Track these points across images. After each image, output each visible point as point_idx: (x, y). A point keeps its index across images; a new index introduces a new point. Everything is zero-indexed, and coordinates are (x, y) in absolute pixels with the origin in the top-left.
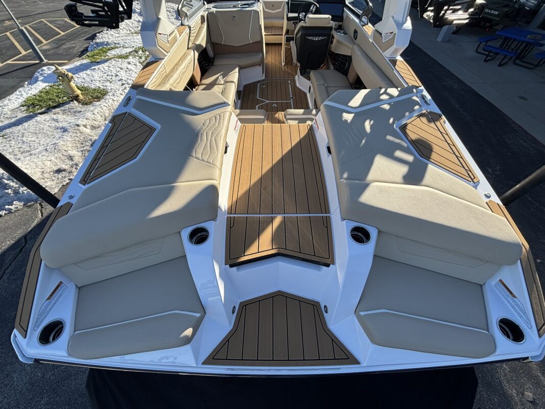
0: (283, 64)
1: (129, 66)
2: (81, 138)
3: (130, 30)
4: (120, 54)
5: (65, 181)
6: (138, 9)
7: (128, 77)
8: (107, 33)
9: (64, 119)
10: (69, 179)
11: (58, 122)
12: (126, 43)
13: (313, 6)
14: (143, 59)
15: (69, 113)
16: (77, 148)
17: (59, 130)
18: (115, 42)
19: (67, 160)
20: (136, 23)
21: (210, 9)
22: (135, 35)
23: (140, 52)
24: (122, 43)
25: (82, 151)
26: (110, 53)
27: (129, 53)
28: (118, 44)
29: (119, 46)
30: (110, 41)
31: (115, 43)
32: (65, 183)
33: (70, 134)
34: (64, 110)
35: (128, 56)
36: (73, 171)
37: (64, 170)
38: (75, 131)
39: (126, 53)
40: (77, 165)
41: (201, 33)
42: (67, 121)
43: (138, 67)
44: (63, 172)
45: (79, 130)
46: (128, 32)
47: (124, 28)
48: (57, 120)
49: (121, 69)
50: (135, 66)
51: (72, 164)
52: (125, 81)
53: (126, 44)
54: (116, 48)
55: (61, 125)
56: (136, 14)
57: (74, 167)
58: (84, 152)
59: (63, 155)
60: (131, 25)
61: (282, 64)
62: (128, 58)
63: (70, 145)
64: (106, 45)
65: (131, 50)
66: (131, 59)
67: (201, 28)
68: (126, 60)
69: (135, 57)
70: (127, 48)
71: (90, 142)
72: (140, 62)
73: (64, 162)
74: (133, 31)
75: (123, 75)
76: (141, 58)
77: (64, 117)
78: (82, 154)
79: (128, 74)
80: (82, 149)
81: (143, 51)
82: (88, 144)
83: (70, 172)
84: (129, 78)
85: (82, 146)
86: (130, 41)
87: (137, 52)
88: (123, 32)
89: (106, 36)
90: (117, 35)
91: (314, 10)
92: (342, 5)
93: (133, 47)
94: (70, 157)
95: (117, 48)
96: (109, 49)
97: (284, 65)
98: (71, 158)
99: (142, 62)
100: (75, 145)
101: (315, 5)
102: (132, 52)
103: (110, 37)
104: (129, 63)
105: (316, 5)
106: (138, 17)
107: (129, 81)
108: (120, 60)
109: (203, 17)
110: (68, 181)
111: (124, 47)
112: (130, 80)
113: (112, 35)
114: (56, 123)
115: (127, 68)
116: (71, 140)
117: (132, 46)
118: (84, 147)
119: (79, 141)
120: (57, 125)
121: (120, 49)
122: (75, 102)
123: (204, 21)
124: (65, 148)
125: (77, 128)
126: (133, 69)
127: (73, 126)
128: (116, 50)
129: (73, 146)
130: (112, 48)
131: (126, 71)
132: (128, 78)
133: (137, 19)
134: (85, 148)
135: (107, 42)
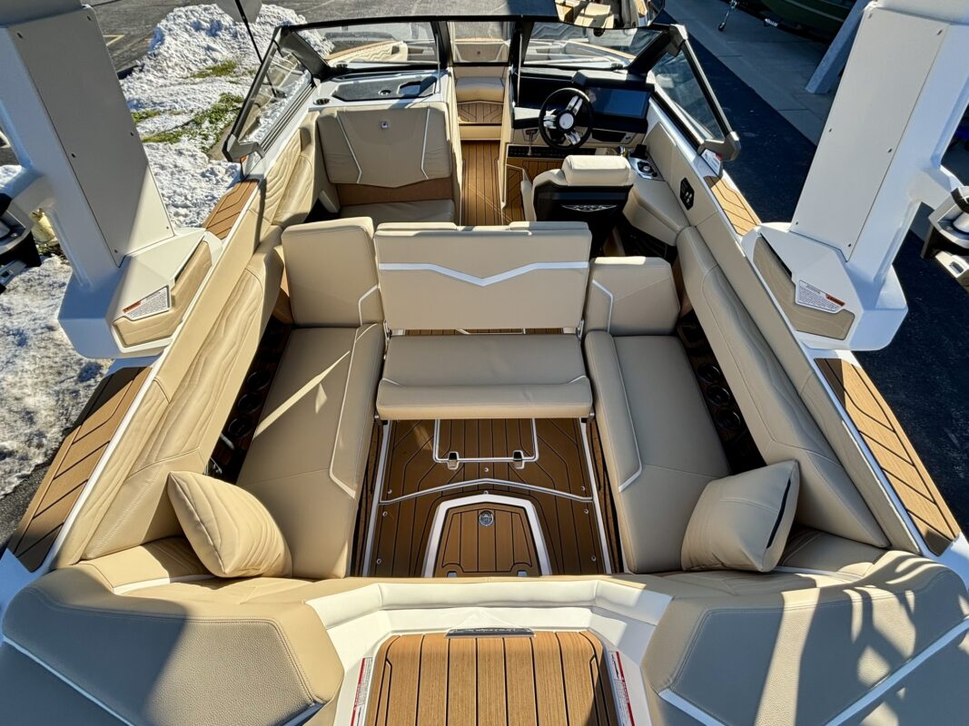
0: (503, 205)
1: (181, 161)
2: (57, 360)
3: (189, 69)
4: (162, 129)
5: (10, 483)
6: (206, 22)
7: (175, 188)
8: (139, 78)
9: (26, 306)
10: (19, 477)
11: (10, 315)
12: (177, 103)
13: (575, 99)
14: (211, 140)
15: (39, 289)
16: (47, 386)
17: (10, 338)
18: (155, 100)
19: (19, 423)
20: (202, 52)
21: (326, 101)
22: (197, 80)
23: (206, 124)
24: (168, 101)
25: (57, 393)
26: (143, 128)
27: (182, 127)
28: (161, 104)
29: (162, 109)
30: (144, 98)
31: (155, 104)
32: (9, 490)
33: (32, 353)
34: (29, 280)
35: (179, 134)
36: (30, 455)
37: (11, 454)
38: (43, 344)
39: (177, 127)
40: (41, 435)
41: (298, 183)
42: (32, 312)
43: (199, 160)
44: (7, 460)
45: (52, 339)
46: (186, 73)
47: (176, 65)
48: (9, 309)
49: (162, 168)
50: (192, 159)
51: (31, 434)
52: (169, 198)
53: (177, 106)
54: (155, 114)
55: (15, 323)
56: (203, 33)
57: (35, 441)
58: (61, 396)
59: (10, 411)
60: (191, 57)
61: (499, 205)
62: (178, 141)
63: (30, 382)
64: (136, 107)
65: (185, 119)
66: (185, 143)
67: (299, 163)
68: (174, 146)
69: (193, 136)
70: (178, 114)
71: (76, 367)
72: (203, 148)
73: (12, 427)
74: (194, 69)
75: (165, 183)
76: (206, 137)
77: (27, 301)
78: (57, 401)
79: (176, 182)
80: (57, 388)
81: (211, 122)
82: (73, 374)
83: (25, 458)
84: (178, 190)
85: (58, 379)
86: (185, 99)
87: (197, 123)
88: (175, 74)
89: (137, 84)
90: (161, 81)
91: (577, 108)
92: (645, 93)
93: (192, 111)
94: (28, 413)
95: (159, 113)
96: (142, 118)
97: (505, 208)
98: (29, 416)
99: (207, 147)
100: (41, 378)
101: (580, 96)
102: (187, 124)
103: (146, 87)
104: (180, 153)
105: (584, 98)
106: (207, 39)
107: (177, 198)
108: (161, 145)
109: (305, 132)
110: (19, 482)
111: (172, 112)
112: (180, 195)
113: (151, 81)
114: (7, 318)
115: (176, 166)
116: (32, 368)
117: (190, 108)
118: (63, 381)
119: (51, 367)
120: (8, 324)
121: (164, 116)
122: (56, 258)
123: (309, 142)
124: (16, 392)
125: (47, 334)
126: (187, 166)
127: (39, 331)
128: (156, 119)
129: (36, 384)
130: (148, 116)
131: (172, 174)
132: (175, 192)
133: (204, 44)
134: (64, 386)
135: (138, 100)
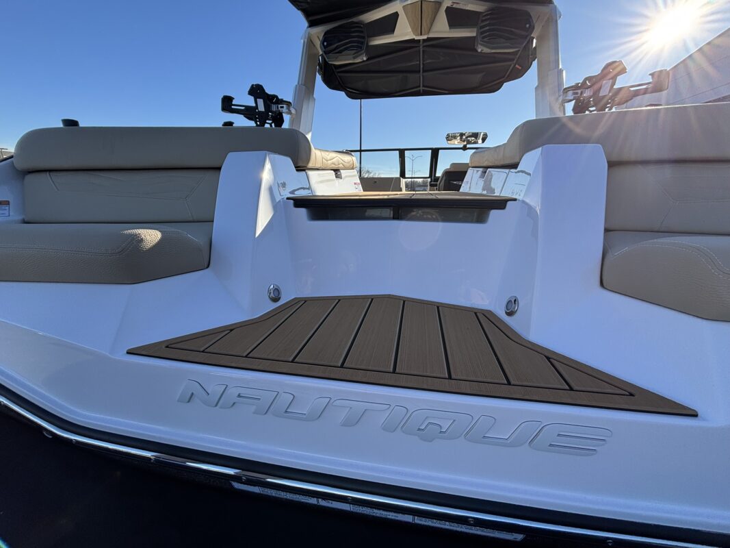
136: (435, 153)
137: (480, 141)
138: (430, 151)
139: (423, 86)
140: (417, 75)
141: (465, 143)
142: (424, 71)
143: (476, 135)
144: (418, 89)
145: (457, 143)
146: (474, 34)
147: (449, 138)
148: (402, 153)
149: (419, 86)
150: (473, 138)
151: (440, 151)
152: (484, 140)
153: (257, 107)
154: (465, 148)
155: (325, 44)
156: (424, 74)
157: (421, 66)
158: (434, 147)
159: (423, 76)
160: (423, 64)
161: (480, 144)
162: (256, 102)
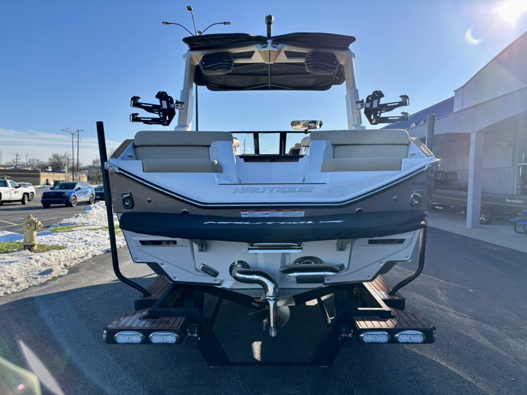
122: (28, 251)
130: (79, 226)
136: (283, 135)
137: (318, 126)
138: (279, 134)
139: (271, 84)
140: (266, 77)
141: (306, 128)
142: (271, 75)
143: (315, 122)
144: (267, 85)
145: (300, 128)
146: (304, 61)
147: (293, 124)
148: (256, 135)
149: (268, 84)
150: (313, 124)
151: (287, 134)
152: (321, 125)
153: (161, 105)
154: (306, 132)
155: (204, 63)
156: (272, 77)
157: (269, 72)
158: (282, 130)
159: (270, 78)
160: (270, 71)
161: (318, 129)
162: (161, 103)
